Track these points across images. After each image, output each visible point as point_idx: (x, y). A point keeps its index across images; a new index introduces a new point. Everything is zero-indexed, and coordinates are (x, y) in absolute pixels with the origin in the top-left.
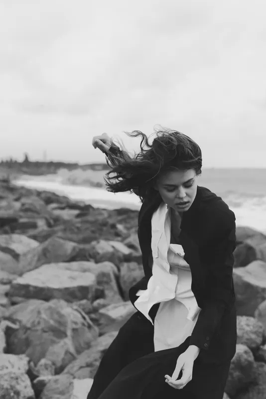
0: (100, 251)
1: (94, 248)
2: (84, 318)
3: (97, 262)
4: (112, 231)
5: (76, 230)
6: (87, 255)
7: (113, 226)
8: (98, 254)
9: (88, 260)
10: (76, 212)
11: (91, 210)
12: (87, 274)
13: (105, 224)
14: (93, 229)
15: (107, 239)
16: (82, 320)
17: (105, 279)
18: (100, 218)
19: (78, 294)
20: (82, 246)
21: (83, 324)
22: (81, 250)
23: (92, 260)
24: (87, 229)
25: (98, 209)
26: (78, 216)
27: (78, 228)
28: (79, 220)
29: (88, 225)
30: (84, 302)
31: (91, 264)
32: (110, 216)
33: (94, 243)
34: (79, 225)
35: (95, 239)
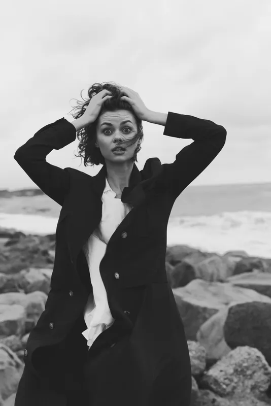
0: (31, 281)
1: (23, 277)
2: (11, 357)
3: (26, 293)
4: (44, 258)
5: (4, 259)
6: (16, 285)
7: (45, 253)
8: (29, 283)
9: (17, 291)
10: (5, 240)
11: (21, 237)
12: (15, 306)
13: (36, 251)
14: (23, 257)
15: (38, 267)
16: (9, 359)
17: (36, 311)
18: (31, 245)
19: (6, 330)
20: (10, 276)
21: (11, 364)
22: (8, 280)
23: (20, 290)
24: (17, 257)
25: (30, 235)
26: (8, 244)
27: (6, 257)
28: (8, 248)
29: (18, 254)
30: (12, 338)
31: (20, 296)
32: (42, 242)
33: (23, 272)
34: (7, 254)
35: (25, 268)
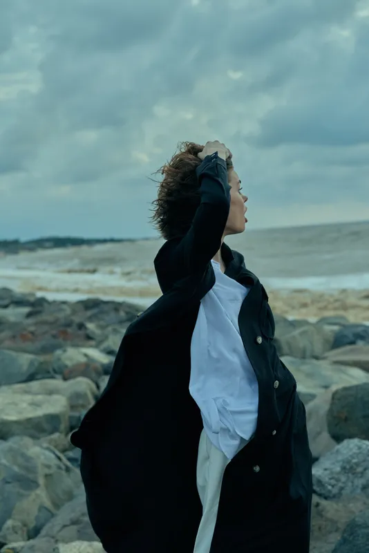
0: (69, 363)
1: (59, 359)
2: (59, 458)
3: (65, 379)
4: (81, 332)
5: (30, 336)
6: (51, 370)
7: (81, 326)
8: (66, 366)
9: (53, 377)
10: (26, 310)
11: (46, 305)
12: (55, 397)
13: (69, 325)
14: (54, 332)
15: (76, 346)
16: (56, 462)
17: (81, 402)
18: (61, 315)
19: (47, 426)
20: (42, 358)
21: (59, 468)
22: (41, 363)
23: (57, 376)
24: (45, 333)
25: (54, 302)
26: (29, 315)
27: (32, 333)
28: (30, 321)
29: (46, 328)
30: (56, 436)
31: (57, 383)
32: (74, 312)
33: (58, 352)
34: (32, 329)
35: (59, 347)
